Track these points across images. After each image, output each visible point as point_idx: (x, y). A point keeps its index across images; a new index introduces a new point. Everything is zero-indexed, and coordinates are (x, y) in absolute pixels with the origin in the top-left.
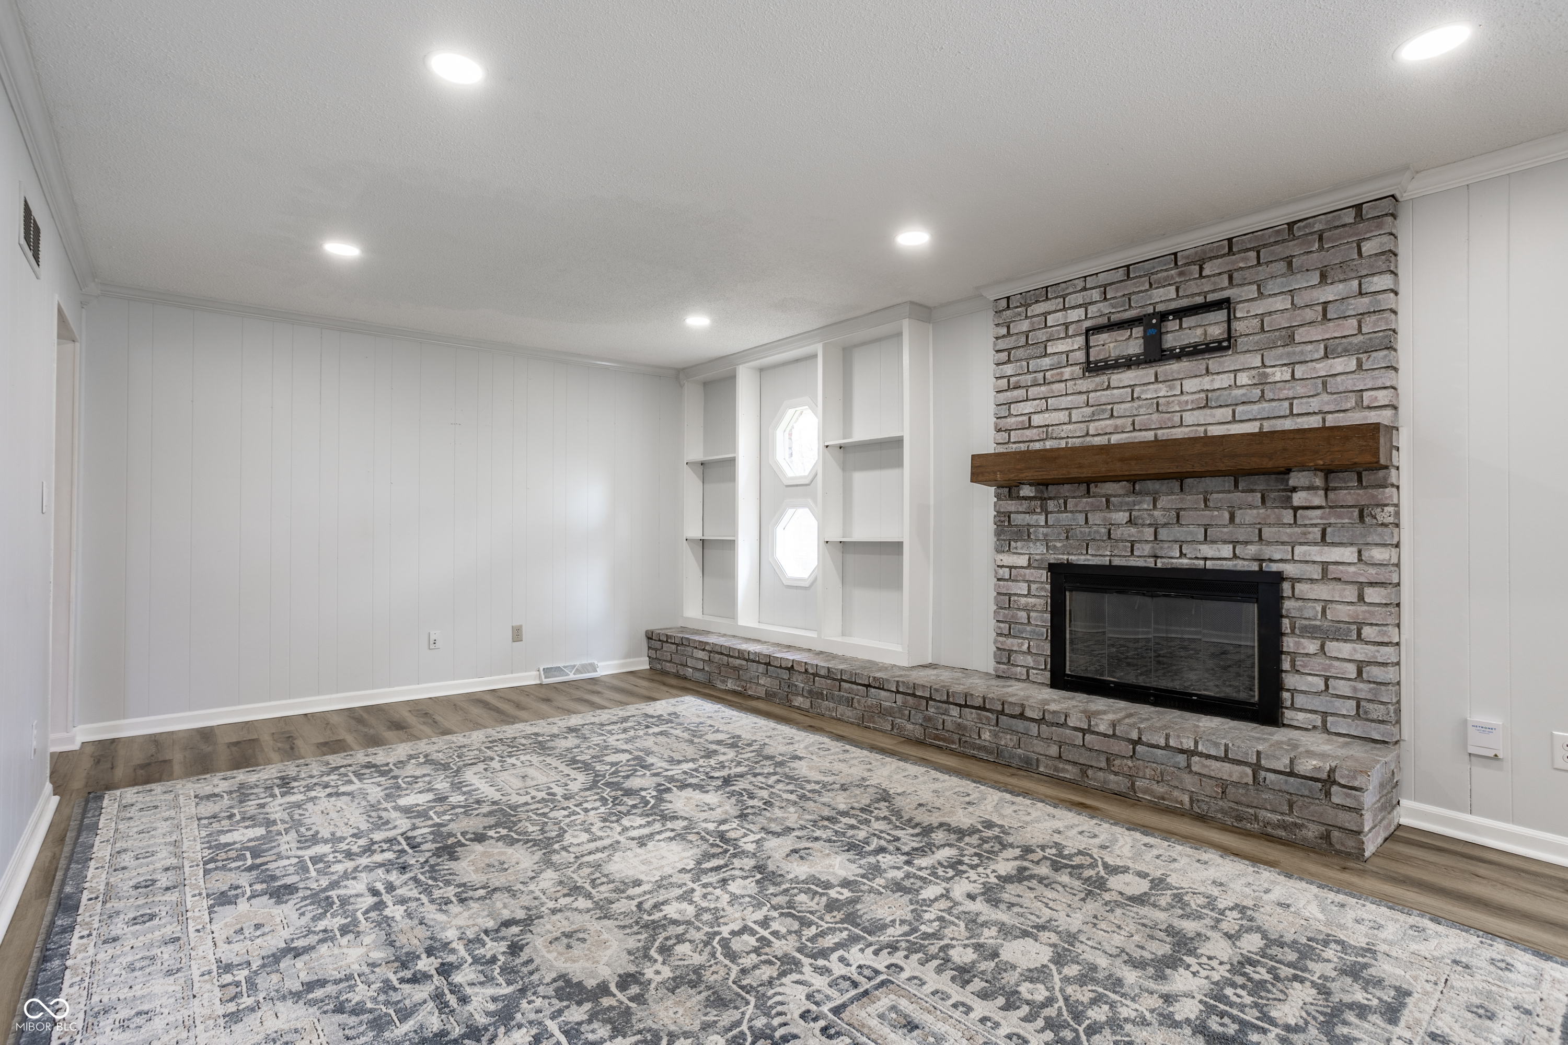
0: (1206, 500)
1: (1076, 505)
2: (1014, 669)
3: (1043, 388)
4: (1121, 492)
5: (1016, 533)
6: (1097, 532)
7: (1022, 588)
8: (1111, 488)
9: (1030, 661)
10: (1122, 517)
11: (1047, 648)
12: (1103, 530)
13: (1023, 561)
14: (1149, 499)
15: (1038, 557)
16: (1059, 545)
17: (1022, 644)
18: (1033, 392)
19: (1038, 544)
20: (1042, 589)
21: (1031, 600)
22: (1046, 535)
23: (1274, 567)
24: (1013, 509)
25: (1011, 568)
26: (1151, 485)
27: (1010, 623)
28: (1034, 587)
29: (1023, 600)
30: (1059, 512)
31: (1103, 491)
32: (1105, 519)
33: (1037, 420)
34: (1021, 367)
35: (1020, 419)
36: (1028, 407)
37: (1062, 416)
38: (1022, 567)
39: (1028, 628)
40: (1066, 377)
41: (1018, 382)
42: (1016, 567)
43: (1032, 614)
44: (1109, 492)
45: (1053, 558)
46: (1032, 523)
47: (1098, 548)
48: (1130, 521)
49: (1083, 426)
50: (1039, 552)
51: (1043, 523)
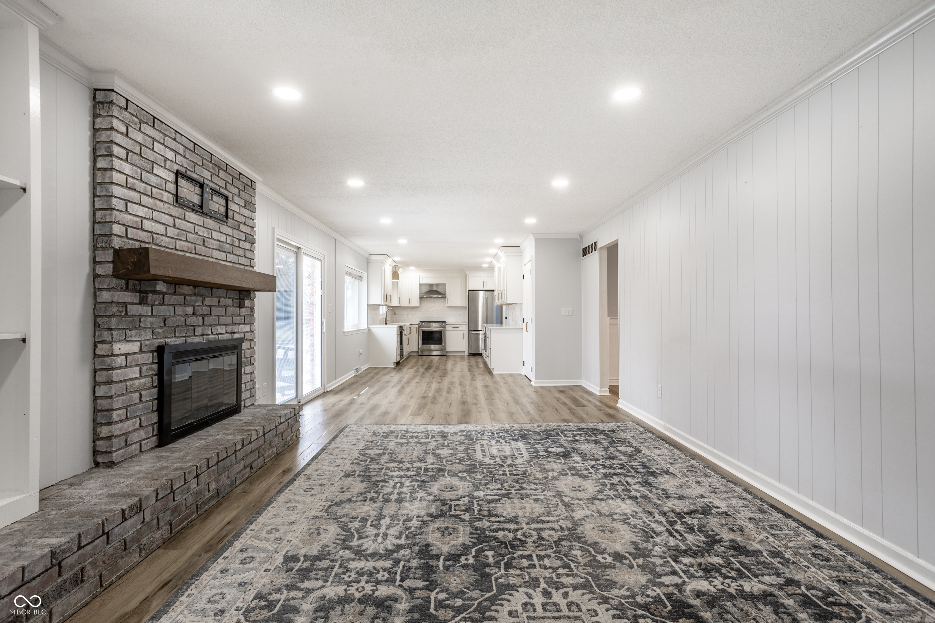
0: (219, 301)
1: (169, 300)
2: (129, 449)
3: (151, 200)
4: (190, 293)
5: (131, 322)
6: (180, 320)
7: (134, 372)
8: (186, 289)
9: (142, 434)
10: (190, 310)
11: (154, 417)
12: (183, 319)
13: (135, 347)
14: (201, 299)
15: (147, 343)
16: (160, 331)
17: (135, 422)
18: (145, 200)
19: (147, 331)
20: (151, 369)
21: (142, 381)
22: (152, 323)
23: (236, 336)
24: (129, 300)
25: (126, 355)
26: (202, 290)
27: (126, 408)
28: (144, 368)
29: (137, 382)
30: (159, 305)
31: (182, 292)
32: (183, 311)
33: (147, 225)
34: (137, 173)
35: (136, 219)
36: (141, 211)
37: (160, 229)
38: (135, 353)
39: (140, 406)
40: (165, 199)
41: (134, 184)
42: (129, 354)
43: (143, 393)
44: (186, 292)
45: (158, 342)
46: (143, 313)
47: (181, 331)
48: (194, 314)
49: (173, 241)
50: (148, 338)
51: (150, 314)
